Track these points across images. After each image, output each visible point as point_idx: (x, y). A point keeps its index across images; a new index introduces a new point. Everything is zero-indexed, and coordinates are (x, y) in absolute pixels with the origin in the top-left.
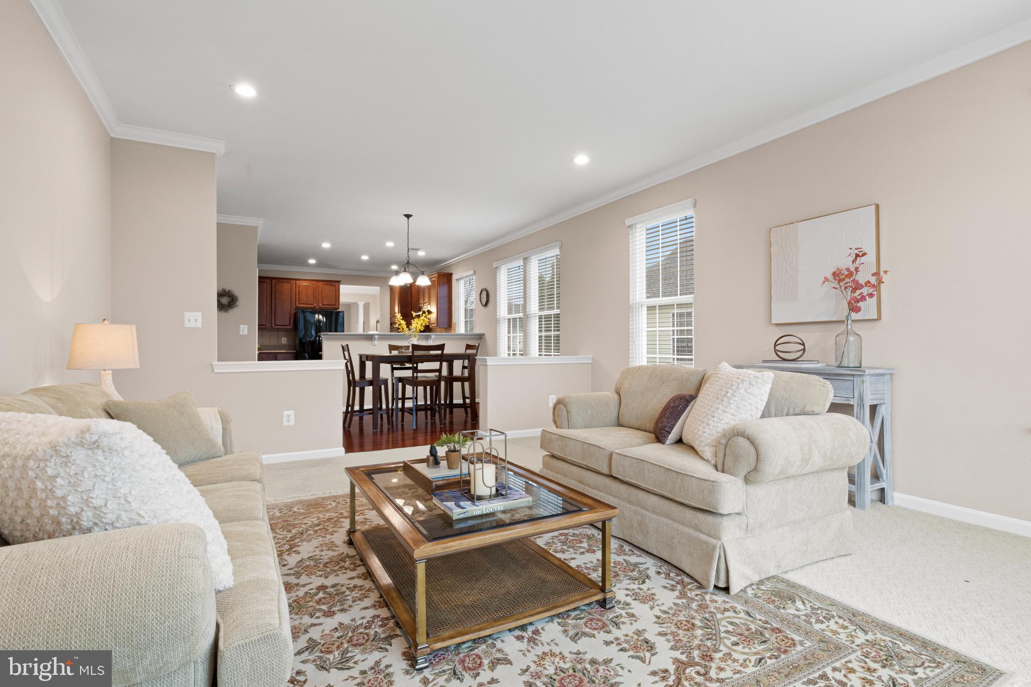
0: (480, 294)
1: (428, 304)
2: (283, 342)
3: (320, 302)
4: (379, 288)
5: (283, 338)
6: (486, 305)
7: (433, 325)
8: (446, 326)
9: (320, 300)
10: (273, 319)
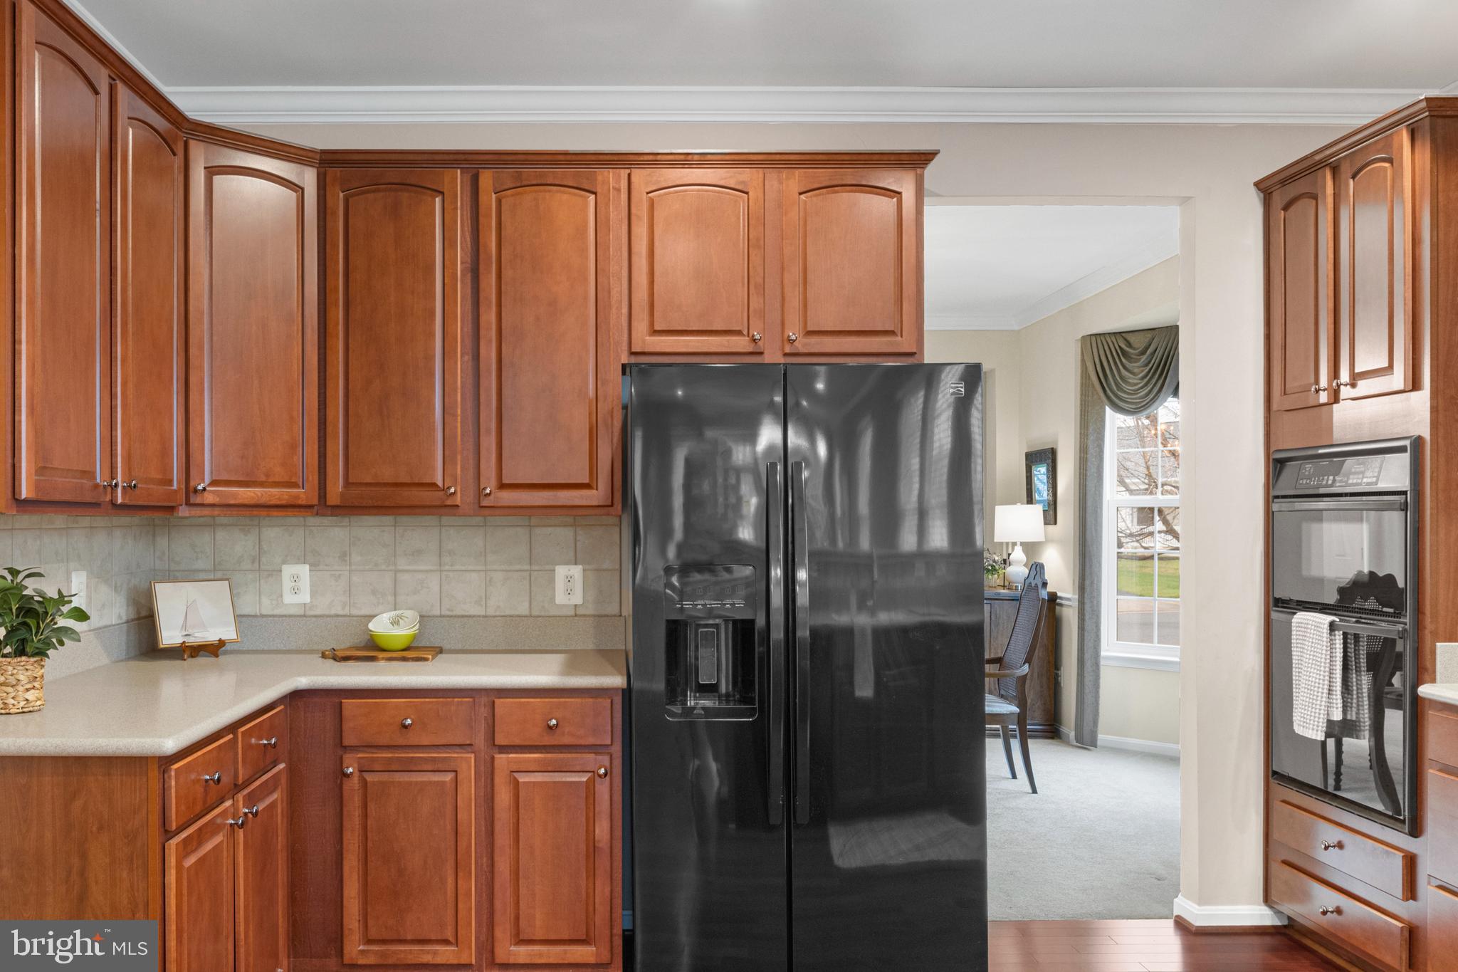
2: (561, 598)
3: (794, 318)
9: (794, 302)
10: (489, 442)
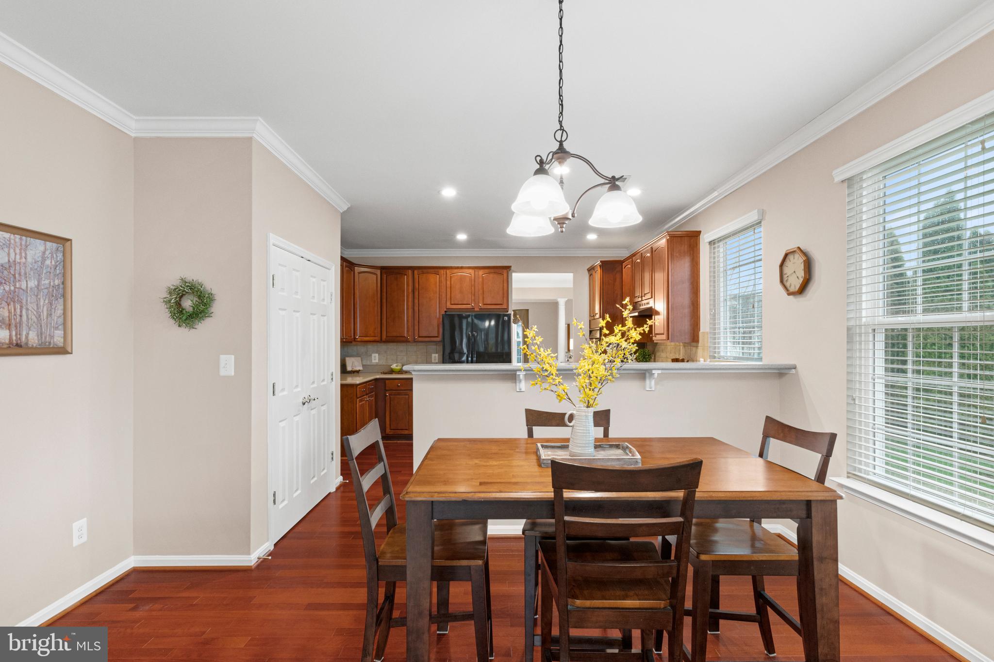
0: (782, 265)
1: (649, 296)
3: (481, 301)
4: (572, 274)
5: (433, 355)
6: (803, 289)
7: (659, 337)
8: (687, 338)
9: (481, 298)
10: (416, 327)
